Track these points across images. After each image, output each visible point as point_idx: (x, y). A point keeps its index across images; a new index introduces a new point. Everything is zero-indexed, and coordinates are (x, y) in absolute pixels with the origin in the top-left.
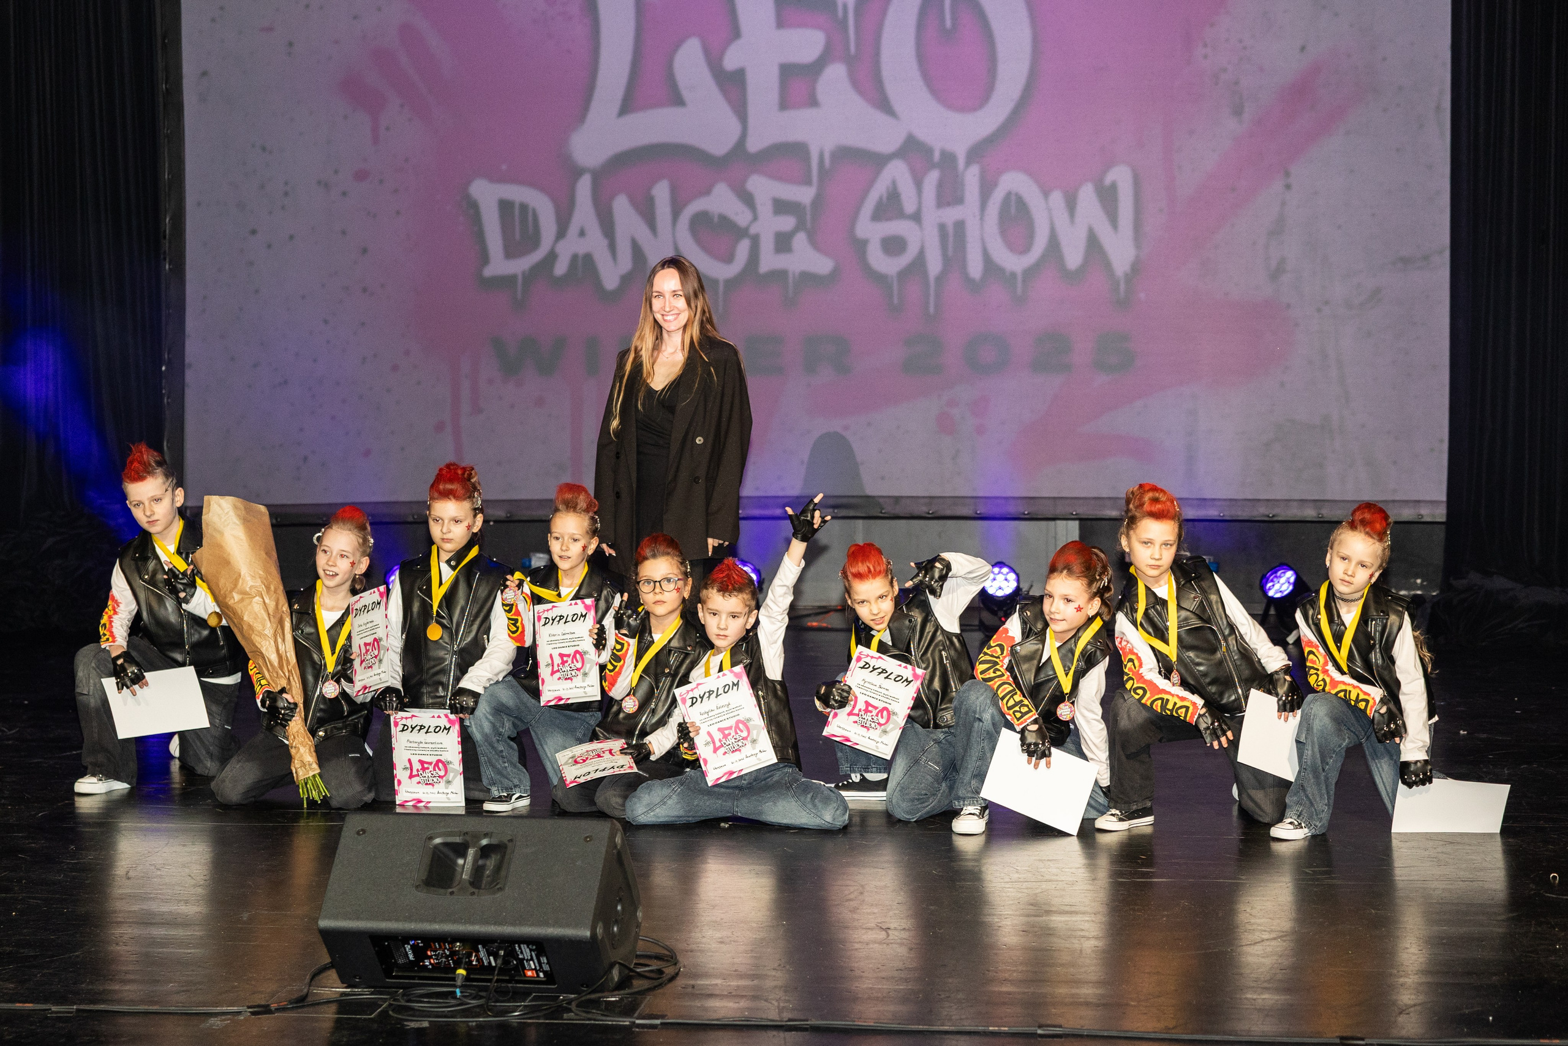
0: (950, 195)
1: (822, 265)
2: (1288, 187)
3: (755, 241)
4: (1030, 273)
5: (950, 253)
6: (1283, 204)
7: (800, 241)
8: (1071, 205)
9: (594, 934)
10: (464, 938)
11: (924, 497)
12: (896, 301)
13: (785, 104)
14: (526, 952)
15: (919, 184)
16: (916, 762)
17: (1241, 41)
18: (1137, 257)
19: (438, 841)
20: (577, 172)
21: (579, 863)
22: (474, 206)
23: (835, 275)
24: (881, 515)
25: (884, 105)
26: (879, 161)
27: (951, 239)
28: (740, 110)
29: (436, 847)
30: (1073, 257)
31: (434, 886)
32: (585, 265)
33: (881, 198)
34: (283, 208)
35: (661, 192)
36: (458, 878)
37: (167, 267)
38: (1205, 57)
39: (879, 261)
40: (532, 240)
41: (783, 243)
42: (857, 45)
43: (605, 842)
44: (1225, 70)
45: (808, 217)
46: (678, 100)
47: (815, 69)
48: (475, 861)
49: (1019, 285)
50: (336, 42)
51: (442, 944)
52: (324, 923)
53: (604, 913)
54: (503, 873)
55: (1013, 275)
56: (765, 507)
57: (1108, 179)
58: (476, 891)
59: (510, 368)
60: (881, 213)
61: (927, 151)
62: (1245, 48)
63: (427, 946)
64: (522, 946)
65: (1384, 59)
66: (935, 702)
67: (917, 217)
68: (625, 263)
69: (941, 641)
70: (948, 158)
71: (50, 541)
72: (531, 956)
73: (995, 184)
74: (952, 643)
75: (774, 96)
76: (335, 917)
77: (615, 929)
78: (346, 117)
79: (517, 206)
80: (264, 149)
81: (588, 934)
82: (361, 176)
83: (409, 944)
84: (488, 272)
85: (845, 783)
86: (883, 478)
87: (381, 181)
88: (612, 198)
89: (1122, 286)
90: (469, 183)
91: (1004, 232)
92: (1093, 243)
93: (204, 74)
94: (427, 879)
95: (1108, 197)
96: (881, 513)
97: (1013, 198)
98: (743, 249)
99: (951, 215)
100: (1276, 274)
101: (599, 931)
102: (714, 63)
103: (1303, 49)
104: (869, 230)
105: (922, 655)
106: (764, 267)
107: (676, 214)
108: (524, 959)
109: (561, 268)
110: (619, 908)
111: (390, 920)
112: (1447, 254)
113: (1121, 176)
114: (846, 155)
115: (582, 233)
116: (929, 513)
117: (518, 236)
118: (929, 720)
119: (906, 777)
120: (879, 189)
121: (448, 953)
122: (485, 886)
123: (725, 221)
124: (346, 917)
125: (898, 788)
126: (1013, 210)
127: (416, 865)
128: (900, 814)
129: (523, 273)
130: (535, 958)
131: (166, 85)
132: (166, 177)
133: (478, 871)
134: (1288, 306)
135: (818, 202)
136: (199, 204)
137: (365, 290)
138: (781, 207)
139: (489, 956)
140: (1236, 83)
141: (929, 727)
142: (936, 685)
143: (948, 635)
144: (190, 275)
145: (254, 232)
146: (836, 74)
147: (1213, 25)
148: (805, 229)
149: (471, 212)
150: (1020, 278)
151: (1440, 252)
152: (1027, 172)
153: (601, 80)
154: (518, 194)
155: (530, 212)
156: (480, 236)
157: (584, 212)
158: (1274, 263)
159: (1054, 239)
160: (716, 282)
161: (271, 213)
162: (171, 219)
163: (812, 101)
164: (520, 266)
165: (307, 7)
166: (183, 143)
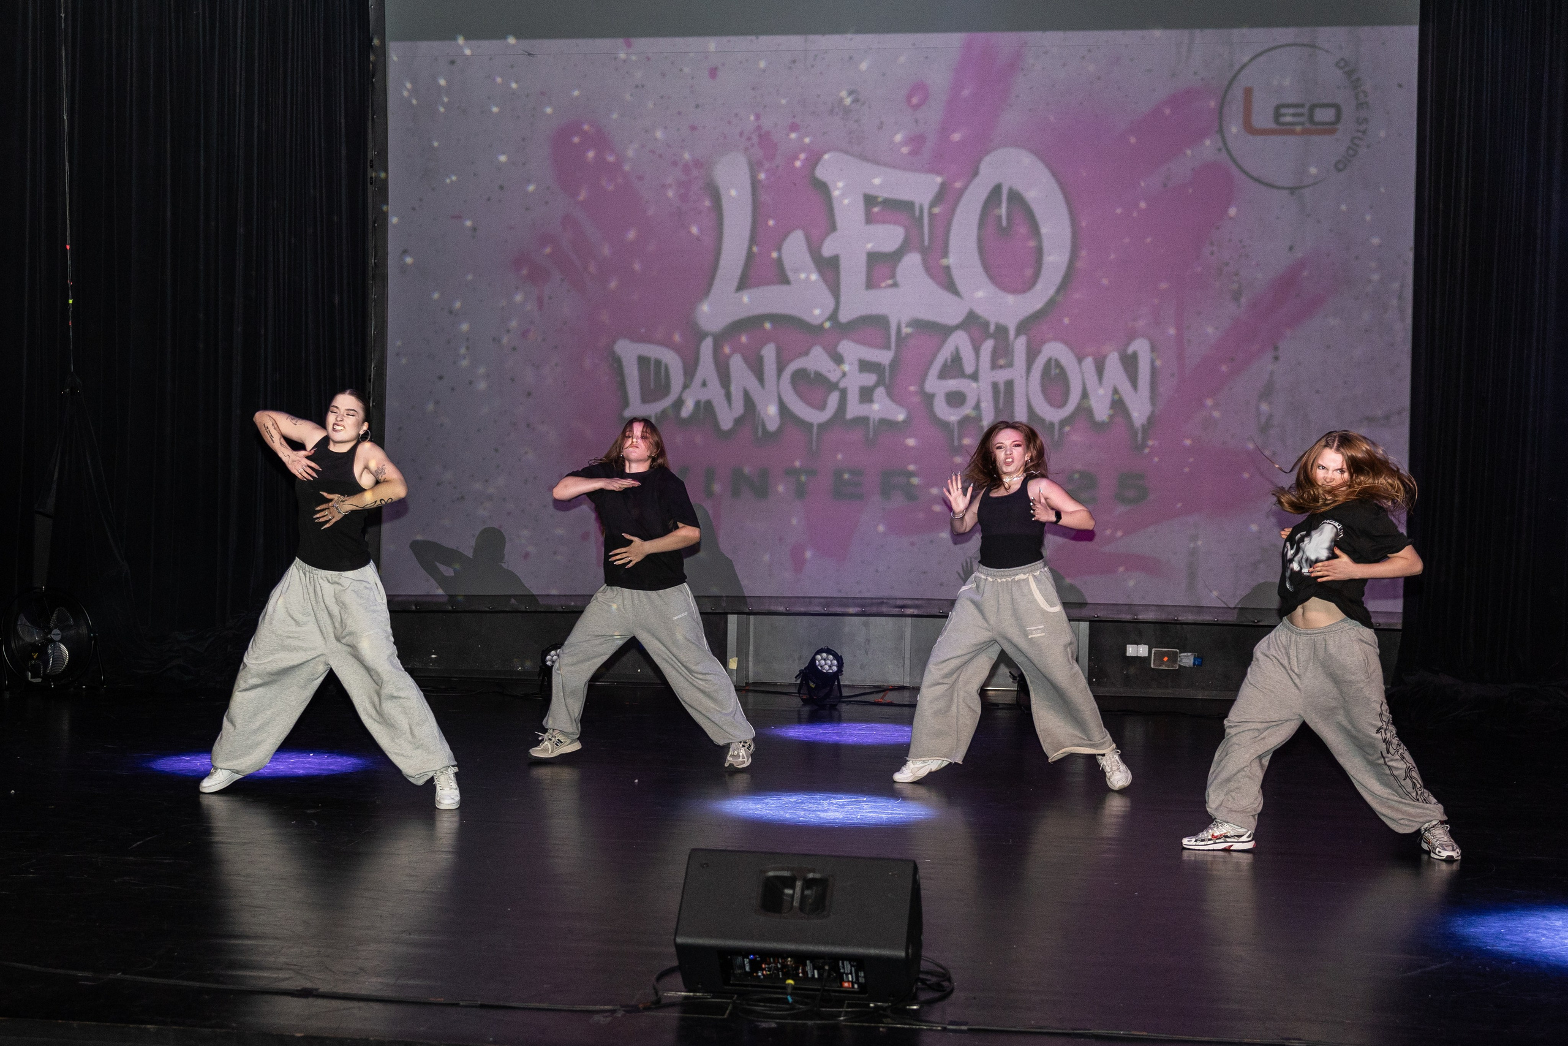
0: (1001, 359)
1: (897, 413)
2: (1276, 358)
3: (844, 393)
4: (1064, 422)
5: (1001, 403)
6: (1272, 372)
7: (880, 392)
8: (1100, 369)
12: (956, 443)
13: (871, 284)
15: (977, 350)
17: (1241, 241)
18: (1153, 412)
20: (701, 335)
22: (618, 360)
23: (908, 421)
24: (939, 614)
25: (950, 286)
26: (945, 331)
27: (1002, 395)
28: (835, 289)
30: (1101, 411)
32: (706, 409)
33: (946, 360)
34: (465, 359)
35: (769, 353)
38: (1212, 253)
39: (944, 412)
40: (663, 389)
41: (866, 395)
42: (930, 239)
44: (1227, 264)
45: (887, 375)
46: (784, 280)
47: (896, 257)
49: (1056, 432)
50: (511, 228)
55: (1052, 424)
56: (847, 606)
57: (1130, 350)
60: (943, 375)
61: (986, 324)
62: (1244, 247)
65: (1357, 258)
67: (975, 376)
68: (738, 408)
70: (1002, 330)
73: (1039, 351)
75: (862, 277)
78: (517, 288)
79: (652, 362)
80: (451, 312)
82: (527, 334)
87: (543, 338)
88: (729, 358)
89: (1140, 435)
90: (614, 342)
91: (1044, 390)
92: (1117, 400)
93: (406, 252)
95: (1130, 363)
96: (939, 612)
97: (1053, 363)
98: (833, 399)
99: (1002, 376)
100: (1264, 429)
102: (815, 251)
103: (1291, 248)
104: (935, 385)
106: (849, 415)
107: (780, 370)
109: (687, 410)
112: (1407, 414)
113: (1140, 347)
114: (919, 326)
115: (704, 384)
117: (652, 385)
120: (945, 354)
123: (819, 375)
126: (1053, 372)
129: (656, 415)
131: (375, 260)
132: (373, 333)
134: (1274, 454)
135: (895, 363)
136: (398, 355)
137: (527, 425)
138: (865, 366)
140: (1237, 274)
144: (389, 410)
145: (441, 378)
146: (912, 261)
147: (1218, 228)
148: (884, 384)
149: (615, 365)
150: (1057, 427)
151: (1399, 413)
152: (1066, 342)
153: (723, 262)
154: (653, 351)
155: (663, 366)
156: (622, 384)
157: (706, 367)
158: (1263, 420)
159: (1085, 395)
160: (811, 425)
161: (455, 363)
162: (375, 366)
163: (893, 283)
164: (653, 409)
165: (489, 199)
166: (387, 306)
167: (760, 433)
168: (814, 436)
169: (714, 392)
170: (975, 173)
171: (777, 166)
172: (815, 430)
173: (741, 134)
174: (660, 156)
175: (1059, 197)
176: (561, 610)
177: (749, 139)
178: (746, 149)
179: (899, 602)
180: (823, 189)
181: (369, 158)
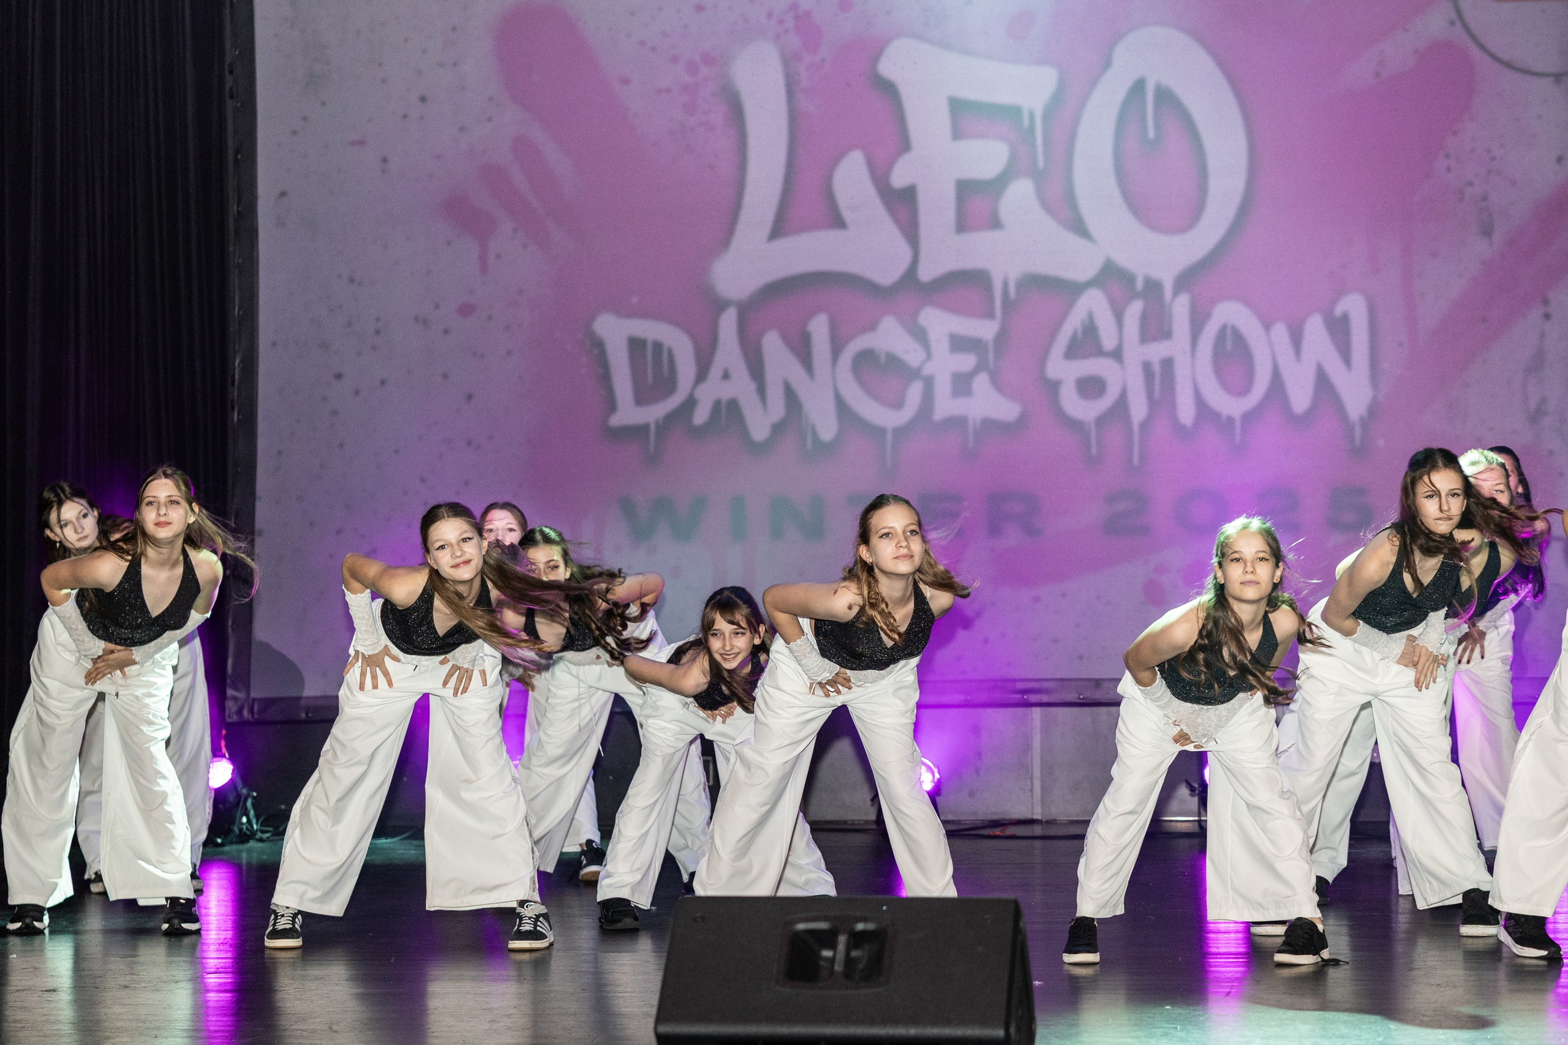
0: (1156, 328)
1: (1006, 410)
2: (1547, 317)
3: (929, 383)
4: (1251, 417)
5: (1157, 394)
6: (1542, 336)
7: (982, 382)
8: (1297, 339)
12: (1094, 450)
13: (962, 225)
15: (1119, 316)
17: (1489, 151)
18: (1375, 398)
19: (799, 928)
20: (719, 305)
22: (598, 346)
23: (1022, 422)
24: (1079, 701)
25: (1079, 227)
26: (1071, 290)
27: (1157, 380)
28: (911, 232)
29: (797, 934)
30: (1300, 398)
31: (798, 979)
32: (729, 412)
33: (1075, 331)
34: (374, 348)
35: (819, 328)
36: (827, 972)
37: (236, 417)
38: (1449, 169)
39: (1075, 406)
40: (666, 383)
41: (962, 384)
42: (1046, 159)
44: (1471, 184)
45: (991, 355)
46: (838, 222)
47: (997, 186)
48: (847, 953)
49: (1238, 431)
50: (438, 157)
54: (884, 962)
55: (1231, 420)
56: (944, 692)
57: (1339, 311)
58: (854, 983)
59: (641, 532)
60: (1072, 352)
61: (1129, 279)
62: (1493, 159)
67: (1117, 354)
68: (777, 408)
70: (1153, 287)
73: (1208, 316)
75: (950, 217)
78: (449, 243)
79: (649, 347)
80: (352, 281)
82: (466, 310)
84: (616, 421)
86: (1081, 658)
87: (490, 317)
88: (761, 335)
89: (1358, 432)
90: (593, 318)
91: (1219, 369)
92: (1323, 382)
93: (283, 194)
94: (788, 971)
95: (1339, 329)
97: (1229, 331)
99: (1156, 351)
102: (880, 178)
104: (1061, 368)
106: (940, 413)
107: (836, 352)
109: (701, 416)
114: (1034, 284)
115: (726, 376)
117: (650, 378)
120: (1073, 323)
122: (864, 978)
123: (892, 358)
126: (1229, 345)
127: (773, 954)
129: (657, 423)
131: (238, 207)
132: (236, 313)
135: (1002, 337)
136: (274, 344)
137: (469, 443)
138: (959, 344)
140: (1485, 198)
144: (262, 427)
145: (339, 376)
146: (1021, 191)
147: (1455, 133)
148: (987, 369)
149: (596, 351)
150: (1238, 424)
152: (1248, 302)
153: (748, 200)
154: (651, 330)
155: (666, 351)
156: (605, 377)
157: (729, 351)
158: (1533, 403)
159: (1277, 378)
160: (882, 431)
161: (359, 354)
162: (241, 362)
163: (995, 223)
164: (653, 414)
165: (405, 116)
166: (257, 272)
167: (810, 445)
168: (889, 447)
170: (1107, 63)
171: (823, 60)
172: (889, 437)
173: (770, 15)
174: (653, 49)
175: (1230, 95)
177: (781, 22)
178: (778, 37)
179: (1020, 686)
180: (889, 90)
181: (228, 59)
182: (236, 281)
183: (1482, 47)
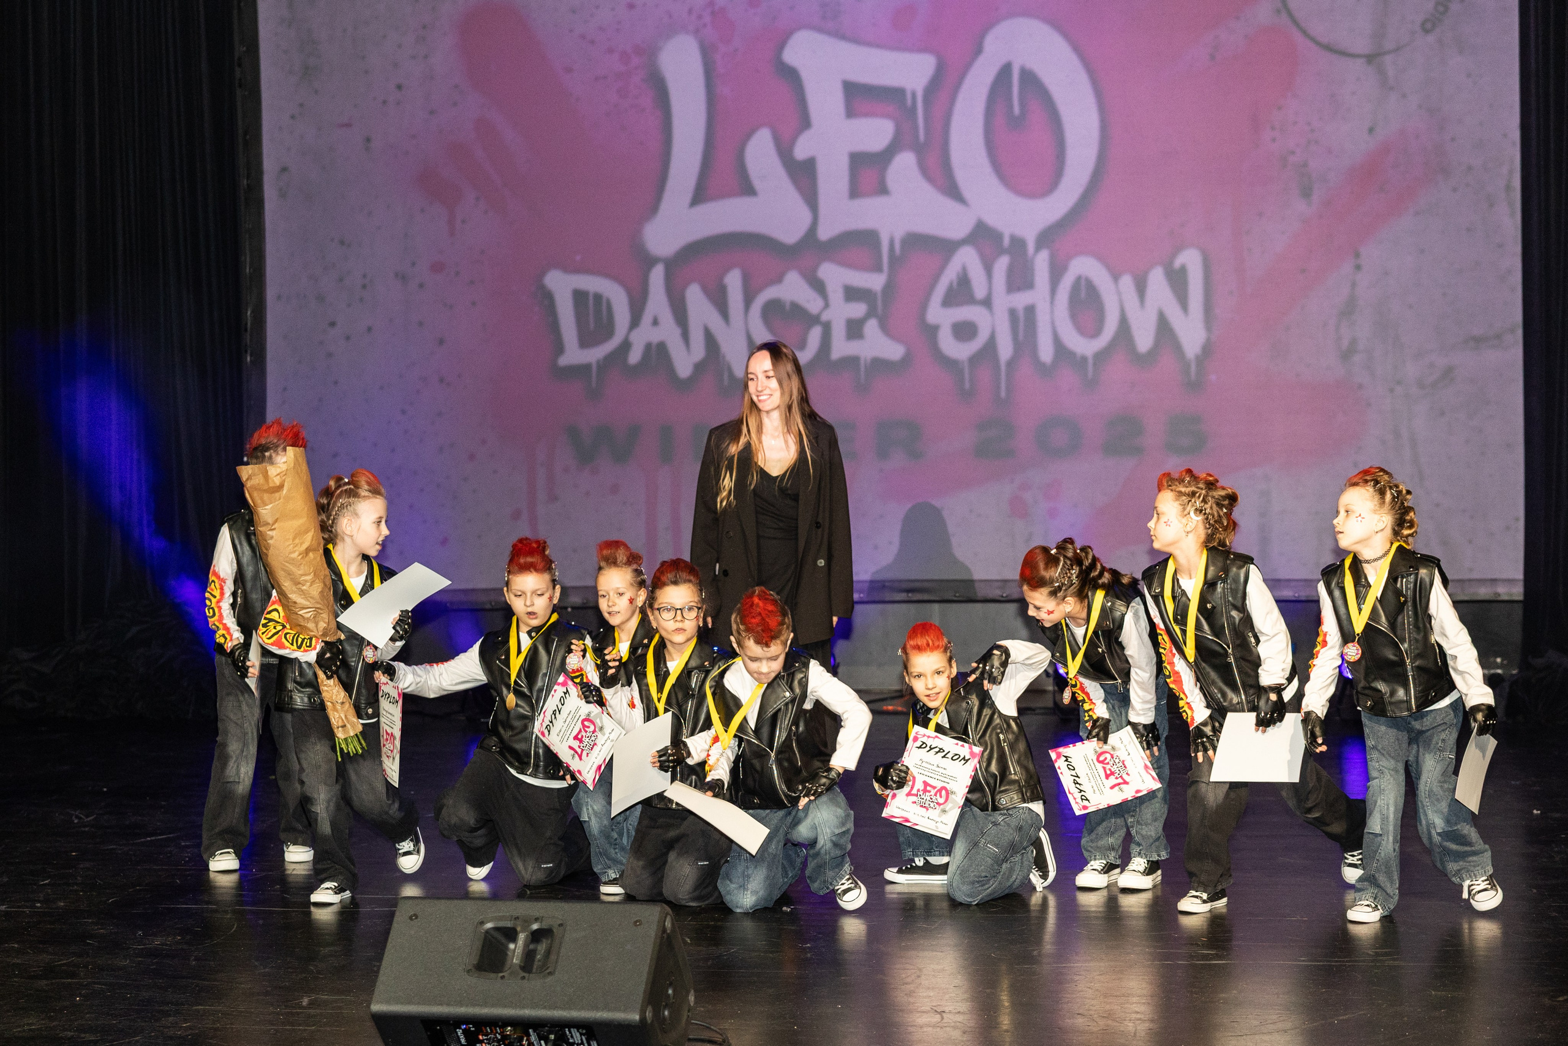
0: (1020, 279)
1: (894, 351)
2: (1358, 267)
3: (827, 327)
4: (1101, 356)
5: (1021, 338)
6: (1354, 285)
7: (872, 327)
8: (1141, 288)
9: (643, 1019)
10: (515, 1023)
11: (997, 581)
12: (967, 385)
13: (855, 192)
14: (576, 1036)
15: (988, 269)
16: (976, 844)
17: (1309, 124)
18: (1208, 340)
19: (489, 925)
20: (650, 261)
21: (629, 947)
22: (547, 299)
23: (906, 361)
24: (955, 599)
25: (952, 191)
26: (946, 248)
27: (1021, 324)
28: (811, 198)
29: (487, 932)
30: (1144, 340)
31: (485, 971)
32: (658, 354)
33: (951, 284)
34: (361, 300)
35: (734, 281)
36: (508, 963)
37: (249, 359)
38: (1274, 140)
39: (950, 346)
40: (605, 329)
41: (854, 329)
42: (926, 133)
43: (654, 927)
44: (1293, 153)
45: (879, 303)
46: (747, 189)
47: (883, 158)
48: (526, 945)
49: (1090, 368)
50: (413, 137)
51: (493, 1028)
52: (376, 1007)
53: (654, 996)
54: (553, 957)
55: (1084, 359)
57: (1178, 263)
58: (525, 974)
59: (586, 456)
60: (949, 301)
61: (997, 237)
62: (1312, 131)
63: (479, 1031)
64: (572, 1030)
65: (1453, 139)
66: (993, 785)
67: (987, 302)
68: (698, 351)
69: (998, 724)
70: (1018, 244)
71: (135, 630)
72: (582, 1040)
73: (1065, 269)
74: (1009, 725)
75: (843, 183)
76: (388, 1002)
77: (666, 1013)
78: (423, 210)
79: (591, 298)
80: (342, 243)
81: (637, 1017)
82: (437, 268)
83: (460, 1028)
84: (564, 361)
85: (909, 866)
87: (457, 273)
88: (685, 287)
89: (1193, 369)
90: (543, 274)
91: (1074, 316)
92: (1164, 327)
93: (284, 169)
94: (478, 964)
95: (1178, 281)
96: (955, 596)
97: (1083, 283)
98: (815, 336)
99: (1021, 300)
100: (1348, 354)
101: (649, 1014)
102: (785, 152)
103: (1371, 130)
104: (939, 315)
105: (980, 738)
106: (836, 354)
107: (748, 301)
108: (574, 1043)
109: (635, 356)
110: (670, 992)
111: (441, 1004)
112: (1520, 332)
113: (1190, 259)
114: (916, 242)
115: (655, 322)
116: (1002, 597)
117: (592, 326)
118: (987, 803)
119: (966, 860)
120: (950, 275)
121: (499, 1037)
122: (537, 969)
123: (796, 308)
124: (397, 1001)
125: (958, 872)
126: (1083, 294)
127: (467, 949)
128: (961, 897)
129: (598, 362)
130: (585, 1042)
131: (247, 181)
132: (247, 271)
133: (529, 956)
134: (1361, 386)
135: (889, 288)
136: (279, 297)
137: (441, 380)
138: (852, 294)
139: (540, 1041)
140: (1305, 165)
141: (988, 810)
142: (994, 768)
143: (1005, 719)
144: (271, 367)
145: (333, 324)
146: (905, 163)
147: (1280, 108)
148: (876, 316)
149: (546, 302)
150: (1090, 361)
151: (1512, 331)
152: (1100, 258)
153: (673, 169)
154: (592, 284)
155: (604, 301)
157: (657, 301)
158: (1345, 343)
159: (1124, 323)
161: (349, 305)
162: (252, 312)
163: (882, 189)
164: (594, 355)
165: (384, 102)
166: (264, 238)
167: (726, 382)
169: (668, 332)
170: (978, 50)
171: (736, 50)
173: (690, 11)
174: (592, 42)
175: (1083, 78)
176: (490, 607)
177: (700, 17)
178: (697, 30)
179: (905, 586)
180: (791, 75)
181: (237, 55)
182: (247, 243)
183: (1305, 33)
